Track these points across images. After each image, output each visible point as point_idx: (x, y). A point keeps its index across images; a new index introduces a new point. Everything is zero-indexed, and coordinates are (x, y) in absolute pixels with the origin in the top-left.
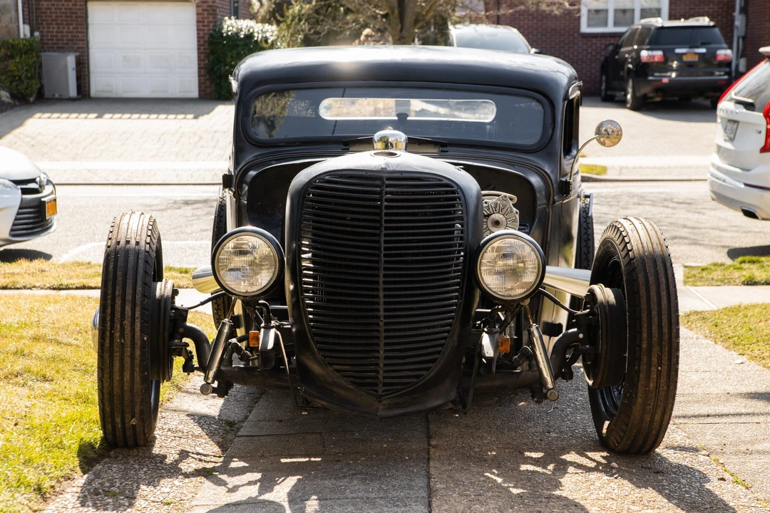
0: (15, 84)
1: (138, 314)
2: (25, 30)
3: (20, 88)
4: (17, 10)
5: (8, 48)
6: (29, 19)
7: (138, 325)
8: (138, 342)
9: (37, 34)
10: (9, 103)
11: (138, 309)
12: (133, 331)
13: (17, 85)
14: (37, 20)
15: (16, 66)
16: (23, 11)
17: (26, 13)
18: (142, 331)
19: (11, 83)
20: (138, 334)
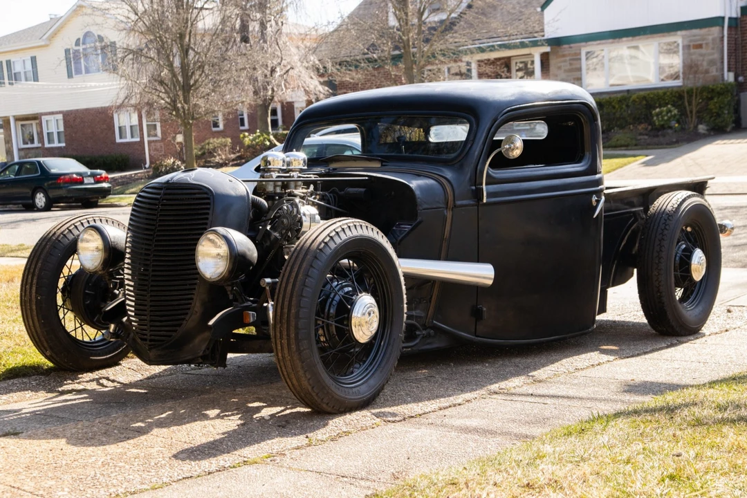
0: (713, 119)
1: (35, 281)
2: (730, 77)
3: (717, 121)
4: (723, 62)
5: (709, 92)
6: (736, 68)
7: (34, 288)
8: (34, 300)
9: (741, 79)
10: (704, 134)
11: (35, 278)
12: (30, 292)
13: (715, 120)
14: (742, 67)
15: (715, 105)
16: (729, 62)
17: (733, 63)
18: (36, 293)
19: (711, 118)
20: (34, 294)
